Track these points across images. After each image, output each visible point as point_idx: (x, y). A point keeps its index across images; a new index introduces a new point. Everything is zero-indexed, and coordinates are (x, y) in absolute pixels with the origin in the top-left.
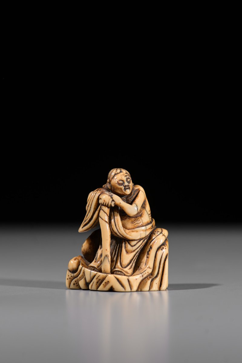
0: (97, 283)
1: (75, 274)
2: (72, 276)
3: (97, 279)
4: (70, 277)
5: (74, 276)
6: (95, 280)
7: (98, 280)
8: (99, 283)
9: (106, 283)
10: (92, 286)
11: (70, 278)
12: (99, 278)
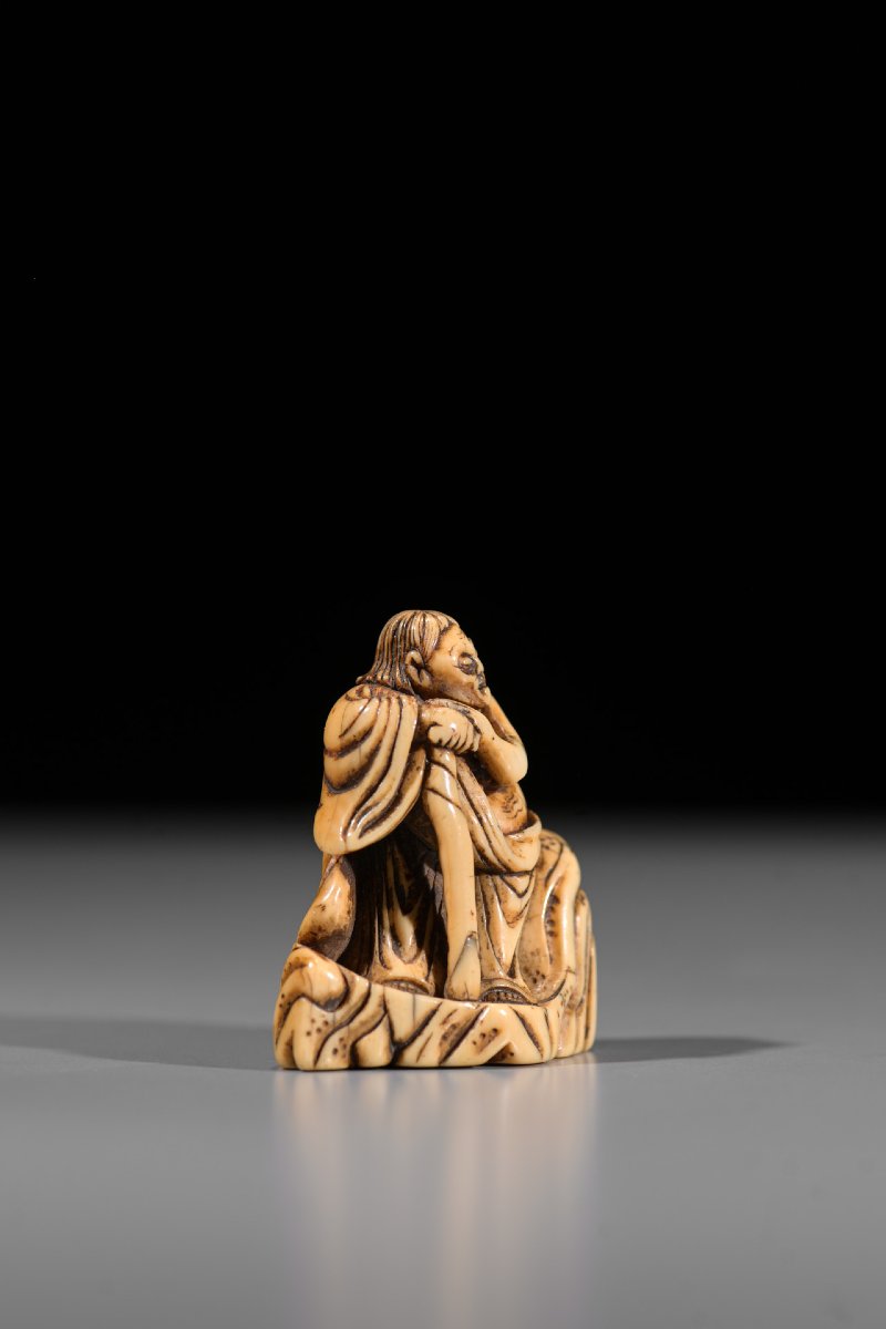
0: (444, 1038)
1: (341, 1014)
2: (326, 1023)
3: (444, 1022)
4: (319, 1023)
5: (334, 1022)
6: (435, 1030)
7: (447, 1026)
8: (452, 1038)
9: (484, 1035)
10: (421, 1051)
11: (319, 1030)
12: (455, 1020)
